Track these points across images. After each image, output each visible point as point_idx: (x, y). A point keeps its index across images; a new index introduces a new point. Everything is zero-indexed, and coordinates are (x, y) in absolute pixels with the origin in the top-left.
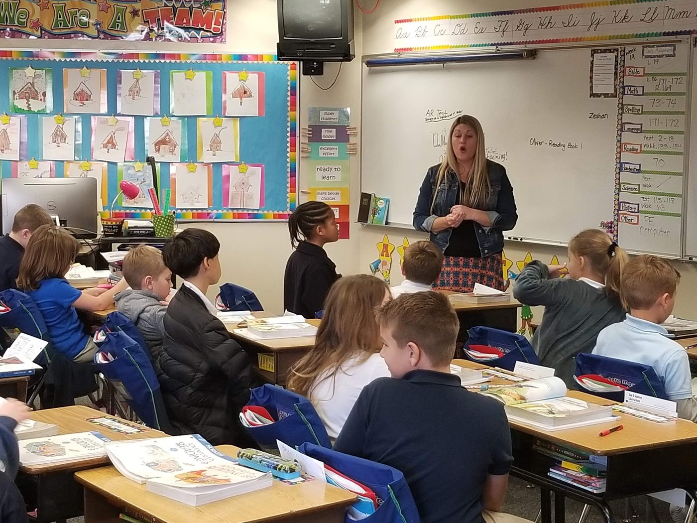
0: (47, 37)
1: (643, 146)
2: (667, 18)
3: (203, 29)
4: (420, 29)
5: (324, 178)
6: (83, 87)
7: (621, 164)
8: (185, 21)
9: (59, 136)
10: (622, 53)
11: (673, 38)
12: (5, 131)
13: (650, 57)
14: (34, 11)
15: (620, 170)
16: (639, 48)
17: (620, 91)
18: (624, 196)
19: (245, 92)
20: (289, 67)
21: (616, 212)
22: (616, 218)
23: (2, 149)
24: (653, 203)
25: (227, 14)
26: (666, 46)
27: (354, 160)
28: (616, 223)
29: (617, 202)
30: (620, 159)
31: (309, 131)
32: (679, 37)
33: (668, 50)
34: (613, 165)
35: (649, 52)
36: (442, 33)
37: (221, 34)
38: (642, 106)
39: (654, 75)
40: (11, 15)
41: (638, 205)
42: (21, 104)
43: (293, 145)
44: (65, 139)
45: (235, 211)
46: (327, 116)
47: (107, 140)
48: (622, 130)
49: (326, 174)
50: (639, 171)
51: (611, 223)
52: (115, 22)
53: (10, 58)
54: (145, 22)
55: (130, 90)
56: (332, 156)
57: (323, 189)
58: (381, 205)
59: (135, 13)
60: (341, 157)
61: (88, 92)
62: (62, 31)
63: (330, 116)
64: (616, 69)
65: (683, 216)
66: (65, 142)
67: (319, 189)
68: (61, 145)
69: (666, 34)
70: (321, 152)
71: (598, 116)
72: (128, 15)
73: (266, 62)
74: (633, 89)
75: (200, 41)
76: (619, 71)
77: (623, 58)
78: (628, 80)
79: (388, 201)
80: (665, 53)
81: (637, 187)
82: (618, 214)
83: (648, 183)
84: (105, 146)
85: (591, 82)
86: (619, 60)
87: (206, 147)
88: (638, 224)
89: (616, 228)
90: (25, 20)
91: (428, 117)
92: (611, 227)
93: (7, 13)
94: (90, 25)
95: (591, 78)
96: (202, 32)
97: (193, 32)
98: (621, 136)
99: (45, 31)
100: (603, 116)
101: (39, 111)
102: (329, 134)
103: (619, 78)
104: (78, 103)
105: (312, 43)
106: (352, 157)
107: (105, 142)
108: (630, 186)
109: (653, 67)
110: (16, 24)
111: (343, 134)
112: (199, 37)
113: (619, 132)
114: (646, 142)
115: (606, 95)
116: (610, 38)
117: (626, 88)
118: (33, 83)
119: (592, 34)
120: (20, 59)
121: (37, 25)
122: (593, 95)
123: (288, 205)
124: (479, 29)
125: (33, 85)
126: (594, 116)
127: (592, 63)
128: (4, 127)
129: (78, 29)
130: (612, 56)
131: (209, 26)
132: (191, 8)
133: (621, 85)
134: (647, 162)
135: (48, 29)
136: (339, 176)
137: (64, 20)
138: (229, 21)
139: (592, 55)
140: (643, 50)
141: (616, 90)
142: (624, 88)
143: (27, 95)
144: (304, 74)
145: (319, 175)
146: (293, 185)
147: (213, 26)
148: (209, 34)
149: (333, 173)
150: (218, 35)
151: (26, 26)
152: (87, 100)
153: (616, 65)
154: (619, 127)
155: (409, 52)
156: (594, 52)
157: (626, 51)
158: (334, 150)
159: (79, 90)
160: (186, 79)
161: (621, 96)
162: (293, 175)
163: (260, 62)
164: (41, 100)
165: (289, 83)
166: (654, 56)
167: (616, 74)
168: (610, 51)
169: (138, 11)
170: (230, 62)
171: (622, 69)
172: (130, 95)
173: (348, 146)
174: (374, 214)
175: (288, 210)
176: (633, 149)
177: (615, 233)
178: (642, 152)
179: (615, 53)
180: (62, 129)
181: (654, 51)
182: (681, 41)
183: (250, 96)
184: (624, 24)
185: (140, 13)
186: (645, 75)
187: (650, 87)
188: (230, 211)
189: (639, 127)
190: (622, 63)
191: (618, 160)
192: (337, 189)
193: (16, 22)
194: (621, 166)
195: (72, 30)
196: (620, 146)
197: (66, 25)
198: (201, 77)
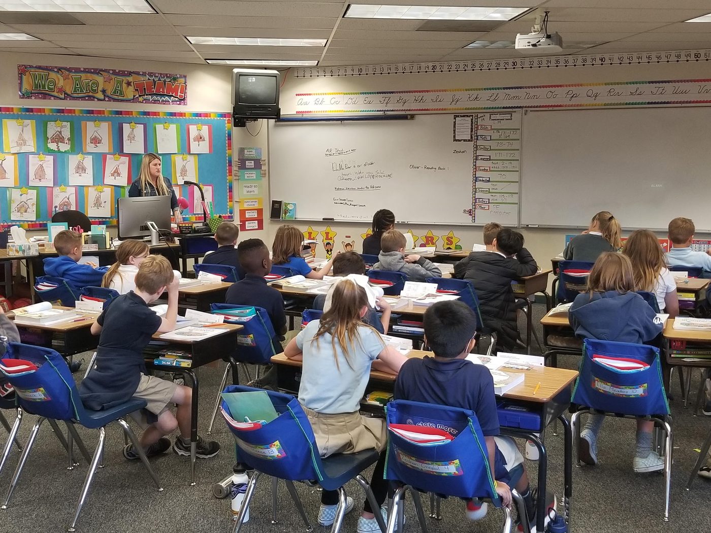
0: (68, 99)
1: (491, 168)
2: (505, 99)
3: (173, 96)
4: (318, 100)
5: (248, 192)
6: (96, 134)
7: (476, 178)
8: (161, 90)
9: (81, 169)
10: (476, 117)
11: (510, 110)
12: (41, 166)
13: (494, 120)
14: (59, 79)
15: (476, 181)
16: (488, 115)
17: (474, 138)
18: (478, 195)
19: (201, 138)
20: (226, 122)
21: (474, 204)
22: (474, 207)
23: (40, 178)
24: (499, 198)
25: (187, 87)
26: (506, 114)
27: (265, 181)
28: (473, 210)
29: (474, 198)
30: (475, 175)
31: (239, 162)
32: (514, 110)
33: (508, 116)
34: (471, 178)
35: (494, 117)
36: (337, 103)
37: (184, 99)
38: (490, 146)
39: (498, 130)
40: (43, 83)
41: (489, 199)
42: (52, 146)
43: (230, 171)
44: (85, 171)
45: (197, 216)
46: (248, 153)
47: (114, 170)
48: (476, 159)
49: (249, 189)
50: (489, 181)
51: (471, 210)
52: (116, 89)
53: (43, 114)
54: (136, 90)
55: (129, 137)
56: (252, 178)
57: (248, 199)
58: (290, 207)
59: (129, 84)
60: (257, 179)
61: (100, 137)
62: (80, 95)
63: (251, 153)
64: (472, 126)
65: (519, 204)
66: (85, 173)
67: (246, 199)
68: (82, 174)
69: (504, 108)
70: (246, 176)
71: (460, 152)
72: (124, 85)
73: (212, 118)
74: (483, 137)
75: (171, 103)
76: (474, 128)
77: (476, 120)
78: (480, 132)
79: (295, 205)
80: (505, 118)
81: (488, 190)
82: (475, 205)
83: (495, 187)
84: (113, 175)
85: (454, 133)
86: (474, 121)
87: (178, 174)
88: (489, 209)
89: (474, 213)
90: (53, 87)
91: (328, 153)
92: (470, 212)
93: (40, 81)
94: (99, 92)
95: (454, 131)
96: (172, 97)
97: (167, 97)
98: (476, 162)
99: (68, 95)
100: (463, 152)
101: (65, 151)
102: (250, 164)
103: (474, 131)
104: (93, 145)
105: (258, 107)
106: (263, 179)
107: (112, 172)
108: (483, 190)
109: (496, 125)
110: (47, 89)
111: (258, 164)
112: (171, 101)
113: (475, 161)
114: (493, 165)
115: (464, 140)
116: (466, 109)
117: (479, 137)
118: (61, 131)
119: (453, 106)
120: (51, 114)
121: (61, 90)
122: (455, 140)
123: (228, 210)
124: (367, 101)
125: (60, 132)
126: (456, 152)
127: (455, 123)
128: (41, 163)
129: (91, 94)
130: (469, 119)
131: (177, 94)
132: (165, 81)
133: (475, 135)
134: (494, 176)
135: (69, 93)
136: (256, 190)
137: (80, 87)
138: (188, 91)
139: (455, 118)
140: (490, 116)
141: (472, 137)
142: (477, 136)
143: (57, 140)
144: (234, 126)
145: (245, 190)
146: (231, 197)
147: (179, 94)
148: (176, 99)
149: (253, 189)
150: (182, 100)
151: (54, 91)
152: (99, 143)
153: (472, 124)
154: (475, 158)
155: (309, 113)
156: (455, 117)
157: (479, 116)
158: (254, 174)
159: (94, 136)
160: (164, 129)
161: (475, 141)
162: (231, 190)
163: (209, 118)
164: (67, 143)
165: (227, 132)
166: (498, 120)
167: (472, 129)
168: (467, 116)
169: (131, 82)
170: (191, 118)
171: (476, 126)
172: (128, 140)
173: (262, 172)
174: (286, 213)
175: (228, 213)
176: (485, 169)
177: (473, 215)
178: (490, 171)
179: (471, 117)
180: (83, 163)
181: (498, 117)
182: (515, 112)
183: (204, 140)
184: (476, 101)
185: (132, 84)
186: (492, 129)
187: (495, 135)
188: (194, 216)
189: (489, 157)
190: (476, 123)
191: (474, 176)
192: (256, 199)
193: (46, 88)
194: (476, 179)
195: (87, 94)
196: (476, 168)
197: (82, 91)
198: (173, 128)
